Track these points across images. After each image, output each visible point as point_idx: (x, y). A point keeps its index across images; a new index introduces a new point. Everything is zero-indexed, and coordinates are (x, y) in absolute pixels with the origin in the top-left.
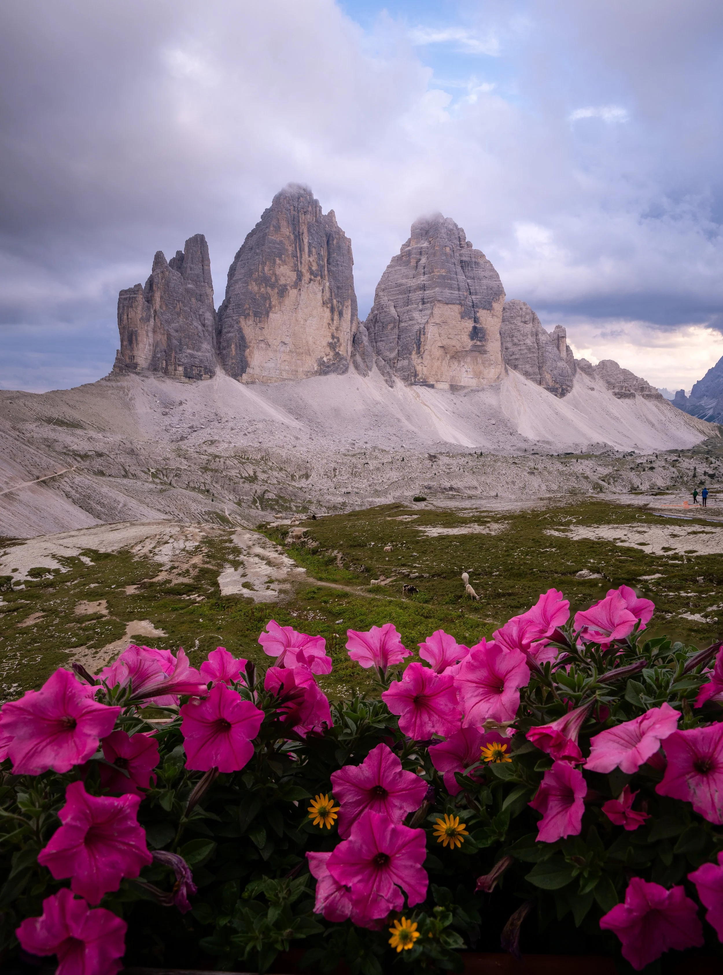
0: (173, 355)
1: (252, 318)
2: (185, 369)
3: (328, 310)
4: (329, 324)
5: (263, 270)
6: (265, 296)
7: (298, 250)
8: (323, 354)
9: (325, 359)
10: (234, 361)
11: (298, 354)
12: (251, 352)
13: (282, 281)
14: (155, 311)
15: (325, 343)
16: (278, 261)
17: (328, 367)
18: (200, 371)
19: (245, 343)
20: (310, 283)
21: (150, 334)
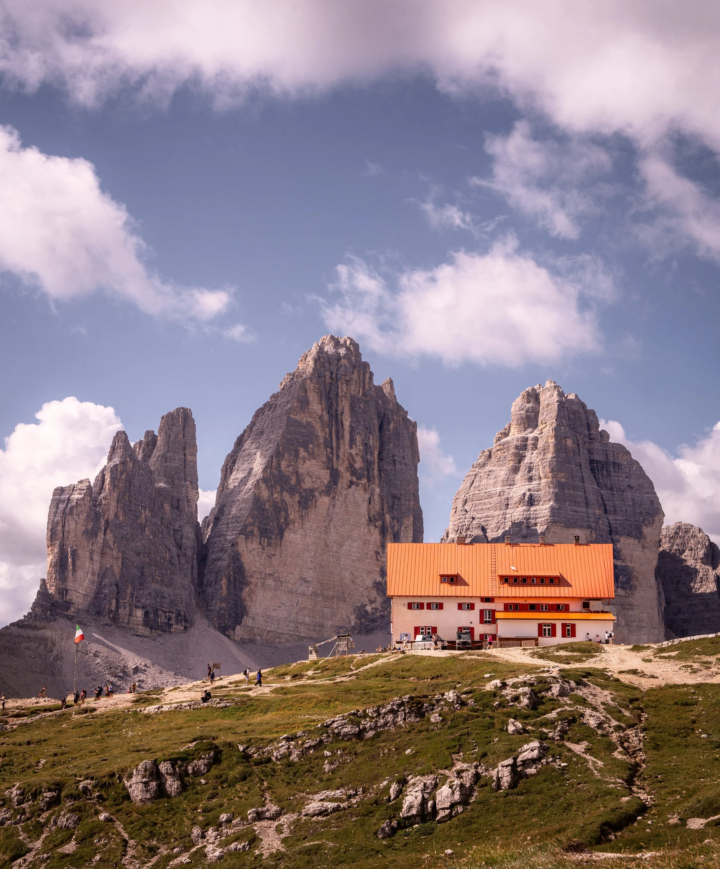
0: (129, 591)
1: (257, 540)
2: (146, 614)
3: (377, 531)
4: (377, 553)
5: (279, 465)
6: (280, 505)
7: (334, 438)
8: (365, 600)
9: (368, 608)
10: (224, 605)
11: (327, 598)
12: (252, 592)
13: (308, 484)
15: (369, 583)
16: (302, 453)
17: (373, 621)
18: (170, 619)
19: (244, 577)
20: (349, 487)
21: (96, 557)
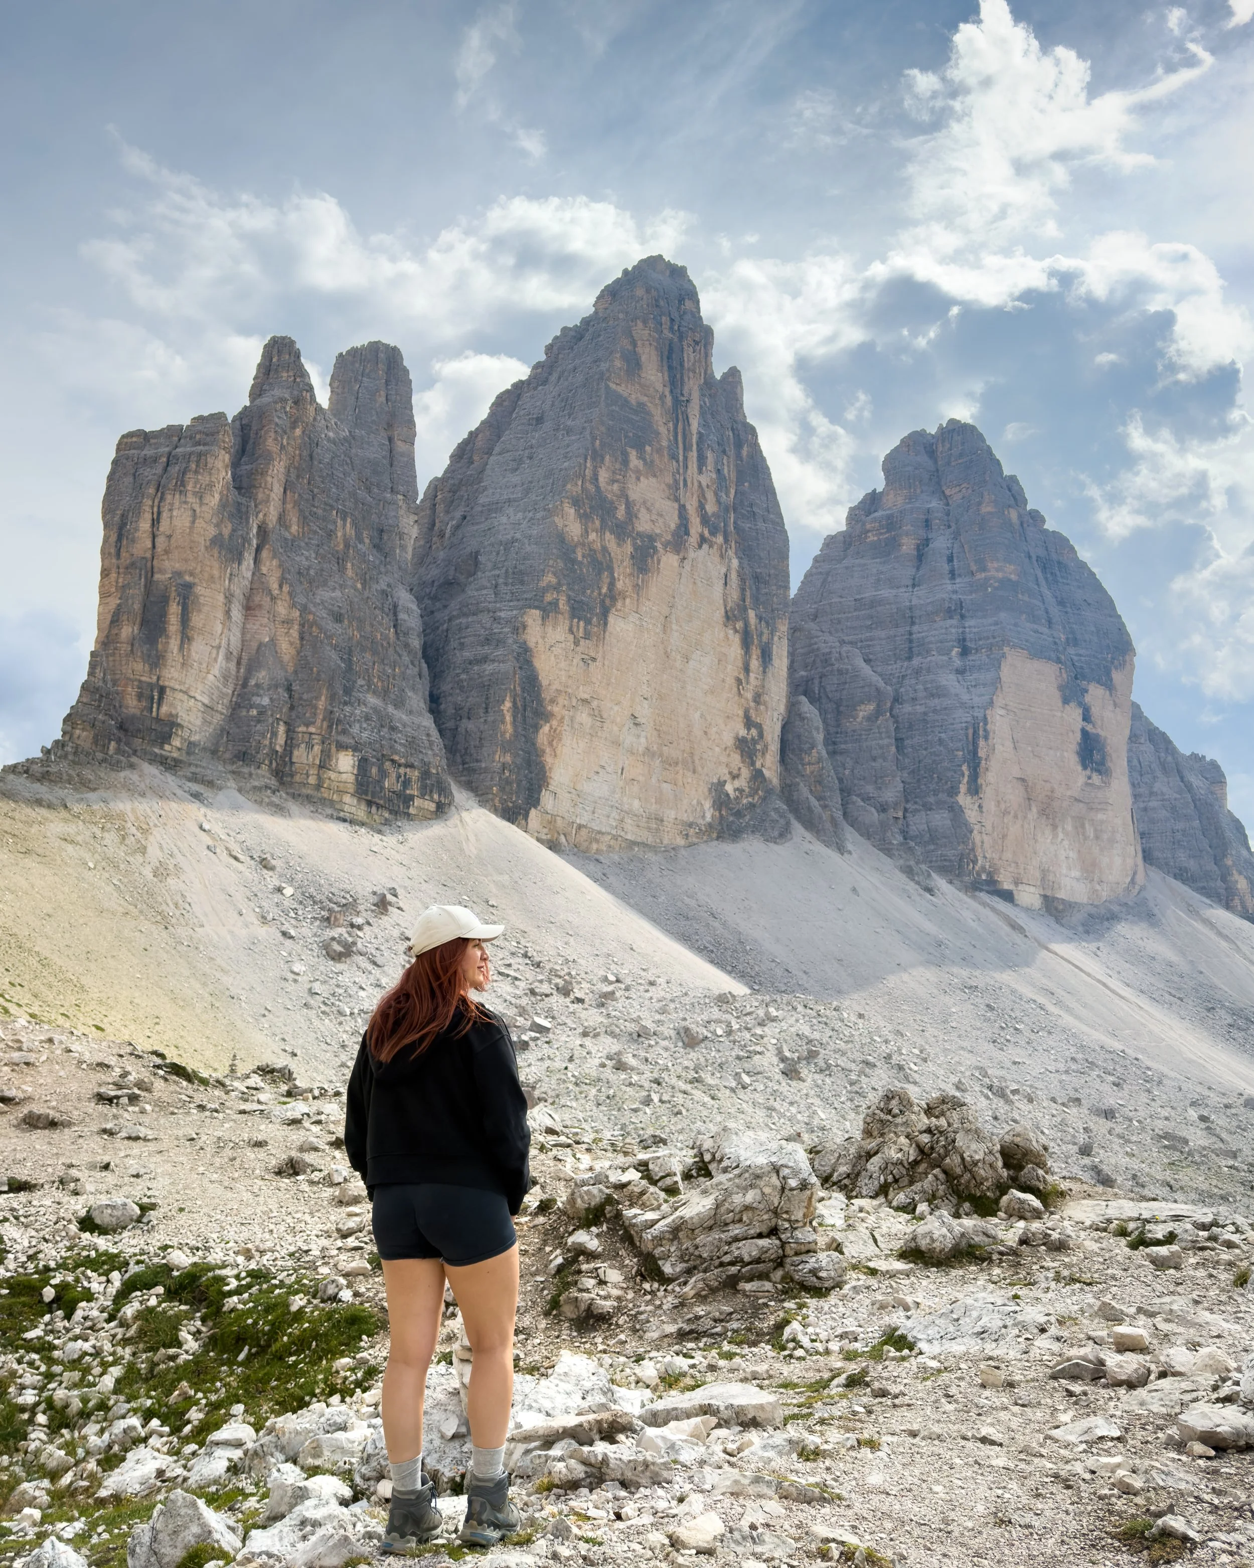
0: (322, 704)
1: (564, 623)
2: (363, 765)
3: (736, 640)
4: (739, 681)
5: (595, 478)
6: (599, 556)
7: (681, 445)
8: (723, 773)
9: (729, 788)
10: (508, 758)
11: (670, 763)
12: (555, 736)
13: (643, 524)
14: (263, 531)
15: (728, 739)
16: (634, 461)
17: (739, 814)
18: (406, 783)
19: (540, 701)
20: (700, 547)
21: (237, 614)
